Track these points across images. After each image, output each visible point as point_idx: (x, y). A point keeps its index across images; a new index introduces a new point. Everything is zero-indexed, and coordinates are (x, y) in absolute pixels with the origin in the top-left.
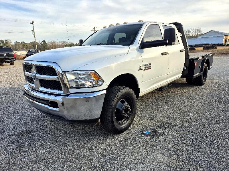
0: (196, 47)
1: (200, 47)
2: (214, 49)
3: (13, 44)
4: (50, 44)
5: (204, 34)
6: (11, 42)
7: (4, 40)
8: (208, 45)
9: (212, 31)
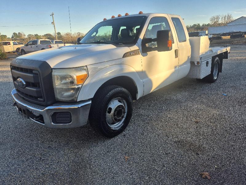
0: (224, 36)
1: (228, 35)
2: (242, 37)
3: (26, 37)
4: (65, 36)
5: (235, 20)
6: (25, 35)
7: (17, 33)
8: (237, 34)
9: (242, 17)
